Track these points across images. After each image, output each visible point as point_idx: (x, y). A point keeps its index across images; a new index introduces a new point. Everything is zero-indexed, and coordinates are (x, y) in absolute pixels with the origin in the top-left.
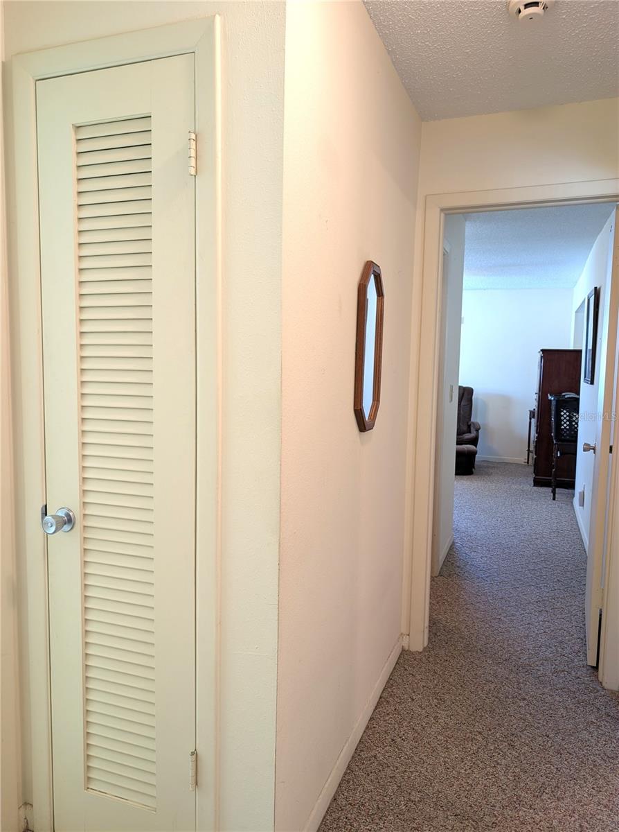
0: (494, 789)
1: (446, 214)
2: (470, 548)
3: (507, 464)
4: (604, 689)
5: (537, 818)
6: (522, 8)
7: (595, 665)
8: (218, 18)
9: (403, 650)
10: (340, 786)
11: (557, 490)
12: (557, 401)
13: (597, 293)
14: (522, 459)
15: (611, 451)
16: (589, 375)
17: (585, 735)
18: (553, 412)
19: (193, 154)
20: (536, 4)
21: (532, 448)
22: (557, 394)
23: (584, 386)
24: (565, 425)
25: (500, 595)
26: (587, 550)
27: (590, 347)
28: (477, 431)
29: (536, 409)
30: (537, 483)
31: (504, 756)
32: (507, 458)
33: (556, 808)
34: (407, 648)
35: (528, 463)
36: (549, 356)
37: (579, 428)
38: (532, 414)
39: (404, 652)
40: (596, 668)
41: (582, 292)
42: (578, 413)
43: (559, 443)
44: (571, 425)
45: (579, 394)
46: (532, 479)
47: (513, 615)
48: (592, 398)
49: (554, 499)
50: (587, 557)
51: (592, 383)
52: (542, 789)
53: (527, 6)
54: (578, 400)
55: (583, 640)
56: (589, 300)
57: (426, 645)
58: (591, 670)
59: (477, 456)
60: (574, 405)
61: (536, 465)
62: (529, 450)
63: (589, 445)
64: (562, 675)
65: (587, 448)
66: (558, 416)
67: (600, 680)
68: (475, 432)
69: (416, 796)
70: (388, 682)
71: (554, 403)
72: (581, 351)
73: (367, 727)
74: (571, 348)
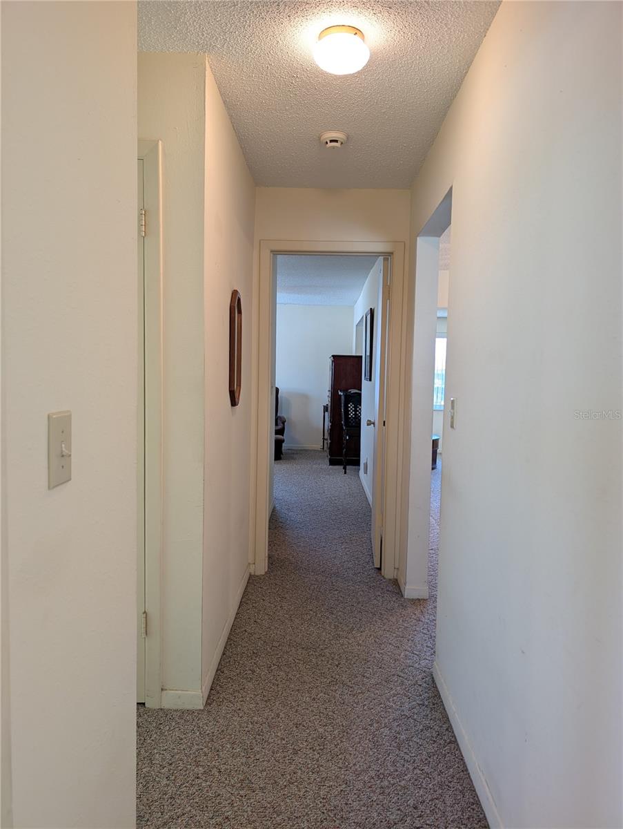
0: (324, 634)
1: (274, 254)
2: (288, 509)
3: (306, 450)
4: (385, 578)
5: (350, 642)
6: (328, 142)
7: (379, 567)
8: (160, 142)
9: (250, 575)
10: (225, 648)
11: (348, 467)
12: (346, 396)
13: (372, 312)
14: (319, 446)
15: (384, 425)
16: (368, 374)
17: (375, 602)
18: (343, 405)
19: (144, 224)
20: (336, 141)
21: (327, 436)
22: (345, 390)
23: (365, 383)
24: (352, 415)
25: (314, 537)
26: (371, 503)
27: (368, 354)
28: (283, 423)
29: (329, 405)
30: (332, 463)
31: (328, 618)
32: (308, 446)
33: (361, 636)
34: (253, 574)
35: (323, 449)
36: (338, 360)
37: (362, 417)
38: (326, 409)
39: (251, 576)
40: (380, 569)
41: (360, 311)
42: (360, 405)
43: (348, 428)
44: (355, 414)
45: (361, 390)
46: (328, 461)
47: (324, 547)
48: (371, 393)
49: (345, 473)
50: (371, 509)
51: (370, 380)
52: (353, 629)
53: (331, 141)
54: (360, 395)
55: (372, 556)
56: (366, 317)
57: (266, 570)
58: (377, 571)
59: (284, 445)
60: (357, 399)
61: (331, 448)
62: (324, 439)
63: (370, 421)
64: (359, 575)
65: (369, 423)
66: (346, 407)
67: (383, 574)
68: (282, 424)
69: (276, 644)
70: (244, 593)
71: (343, 398)
72: (361, 357)
73: (236, 618)
74: (354, 354)
